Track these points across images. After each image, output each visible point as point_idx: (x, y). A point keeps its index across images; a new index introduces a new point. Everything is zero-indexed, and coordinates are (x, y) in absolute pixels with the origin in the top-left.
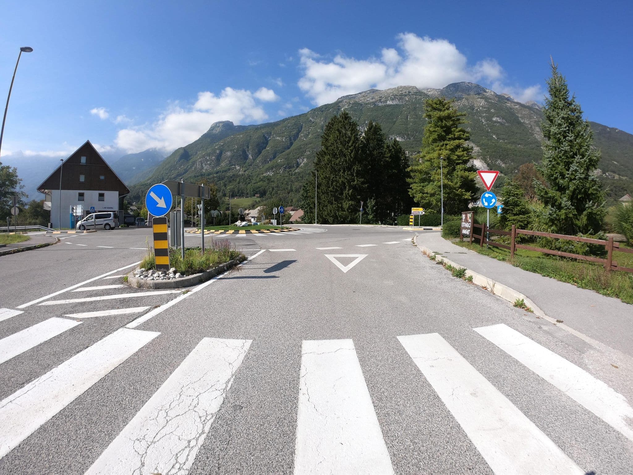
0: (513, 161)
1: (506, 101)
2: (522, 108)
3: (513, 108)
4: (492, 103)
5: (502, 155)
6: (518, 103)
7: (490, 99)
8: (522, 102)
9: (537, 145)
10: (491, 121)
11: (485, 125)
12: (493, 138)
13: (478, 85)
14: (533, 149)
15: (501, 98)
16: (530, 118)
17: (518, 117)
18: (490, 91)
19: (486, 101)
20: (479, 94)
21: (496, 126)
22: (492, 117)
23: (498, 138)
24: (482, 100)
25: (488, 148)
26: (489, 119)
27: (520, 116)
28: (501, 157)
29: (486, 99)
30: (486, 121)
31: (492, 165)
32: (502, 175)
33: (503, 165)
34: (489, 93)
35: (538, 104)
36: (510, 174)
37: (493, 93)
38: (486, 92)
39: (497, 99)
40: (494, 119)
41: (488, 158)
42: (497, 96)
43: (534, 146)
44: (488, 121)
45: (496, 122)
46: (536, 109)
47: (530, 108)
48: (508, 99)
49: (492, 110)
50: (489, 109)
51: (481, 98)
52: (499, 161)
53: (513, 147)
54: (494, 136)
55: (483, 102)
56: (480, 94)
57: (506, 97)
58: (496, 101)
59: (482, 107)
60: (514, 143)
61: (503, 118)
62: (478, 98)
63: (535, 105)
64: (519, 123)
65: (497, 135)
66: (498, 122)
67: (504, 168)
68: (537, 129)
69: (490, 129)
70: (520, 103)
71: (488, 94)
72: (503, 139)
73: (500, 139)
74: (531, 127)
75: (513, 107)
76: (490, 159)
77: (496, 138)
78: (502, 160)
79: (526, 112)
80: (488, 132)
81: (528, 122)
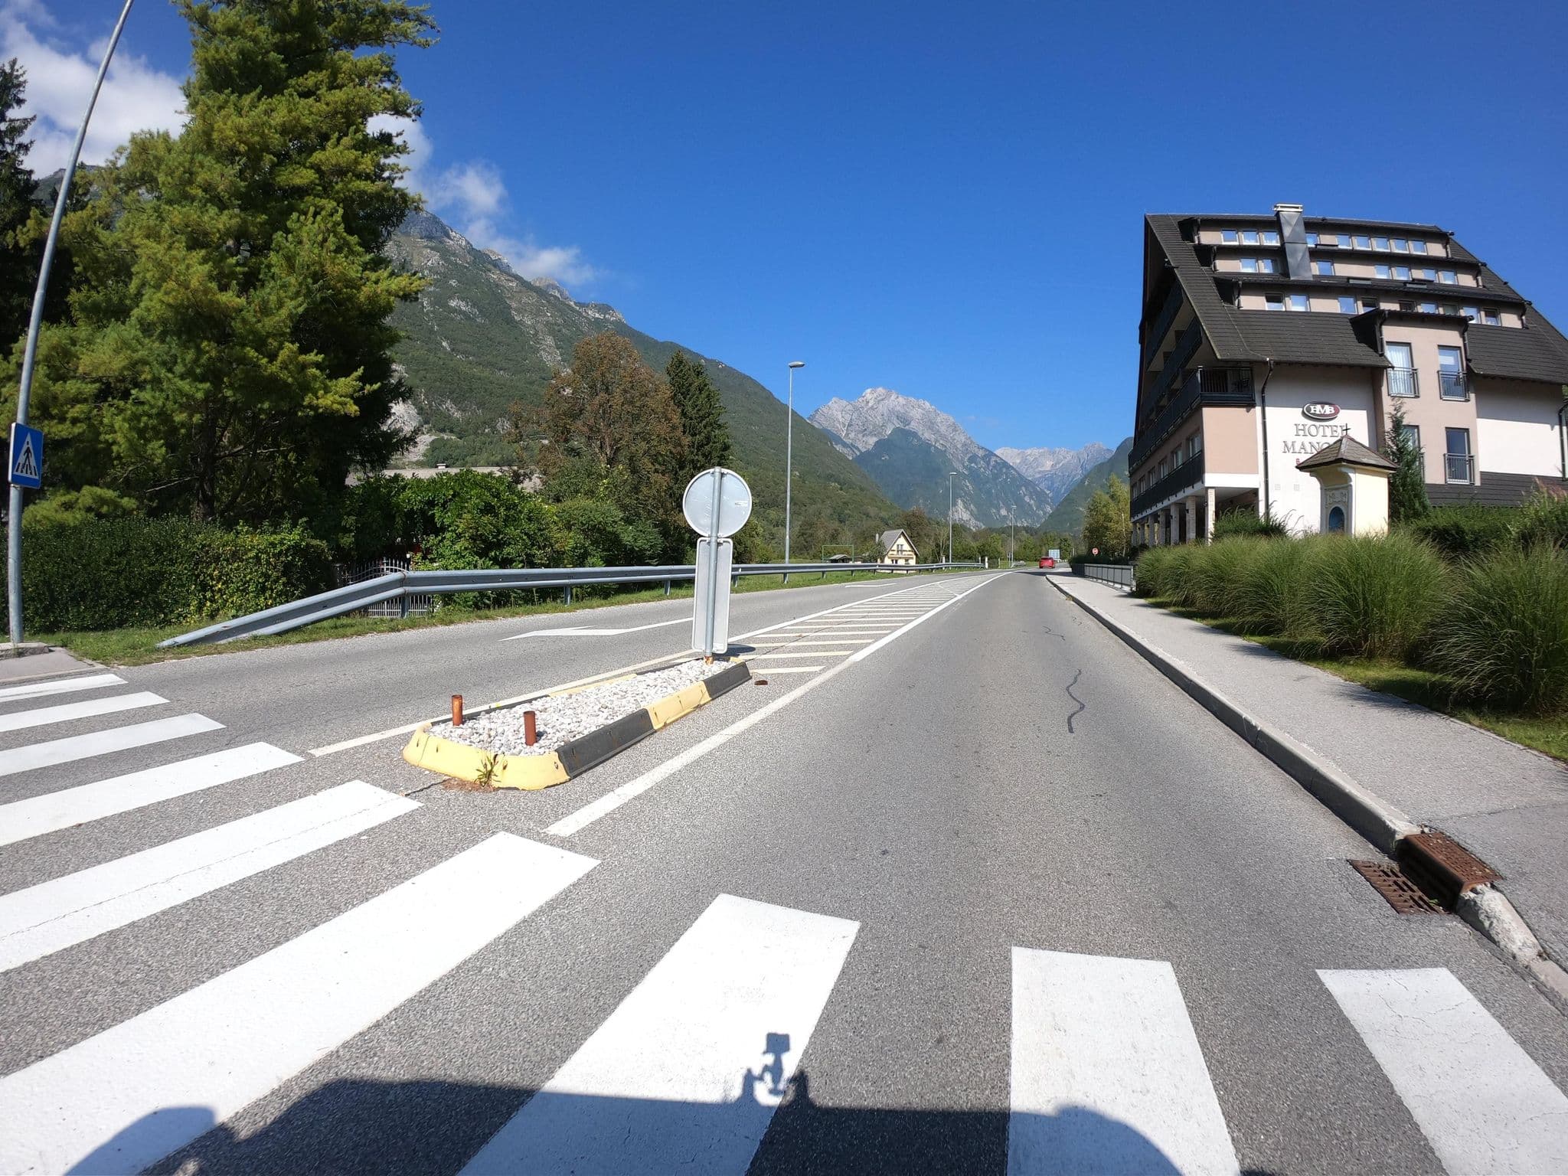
0: (481, 405)
1: (490, 266)
2: (524, 289)
3: (503, 286)
4: (456, 264)
5: (458, 390)
6: (517, 278)
7: (454, 254)
8: (527, 278)
9: (543, 375)
10: (445, 306)
11: (427, 314)
12: (442, 346)
13: (435, 217)
14: (532, 383)
15: (480, 259)
16: (538, 313)
17: (510, 307)
18: (458, 236)
19: (442, 257)
20: (430, 238)
21: (453, 319)
22: (450, 298)
23: (453, 350)
24: (435, 253)
25: (425, 369)
26: (440, 301)
27: (514, 305)
28: (455, 395)
29: (445, 253)
30: (431, 304)
31: (429, 411)
32: (453, 437)
33: (457, 415)
34: (457, 240)
35: (561, 288)
36: (472, 437)
37: (464, 243)
38: (449, 237)
39: (469, 258)
40: (453, 303)
41: (421, 393)
42: (471, 250)
43: (534, 377)
44: (436, 304)
45: (454, 310)
46: (555, 297)
47: (541, 292)
48: (496, 264)
49: (453, 283)
50: (446, 277)
51: (432, 248)
52: (448, 404)
53: (487, 373)
54: (444, 344)
55: (434, 259)
56: (433, 238)
57: (493, 258)
58: (467, 263)
59: (430, 269)
60: (492, 365)
61: (474, 305)
62: (426, 247)
63: (554, 287)
64: (510, 321)
65: (452, 341)
66: (461, 312)
67: (458, 420)
68: (550, 341)
69: (438, 325)
70: (522, 278)
71: (451, 242)
72: (465, 353)
73: (458, 352)
74: (536, 334)
75: (504, 283)
76: (427, 397)
77: (448, 349)
78: (454, 401)
79: (532, 299)
80: (431, 331)
81: (529, 323)
